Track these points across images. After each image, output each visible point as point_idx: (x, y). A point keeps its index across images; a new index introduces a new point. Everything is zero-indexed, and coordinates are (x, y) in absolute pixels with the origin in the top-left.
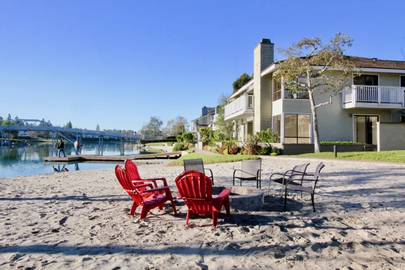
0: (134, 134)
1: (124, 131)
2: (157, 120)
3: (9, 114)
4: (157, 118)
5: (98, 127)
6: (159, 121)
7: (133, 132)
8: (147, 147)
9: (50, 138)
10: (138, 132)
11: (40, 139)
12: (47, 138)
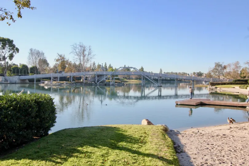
0: (188, 75)
1: (180, 73)
2: (220, 66)
3: (106, 63)
4: (220, 64)
5: (161, 70)
6: (223, 66)
7: (186, 74)
8: (218, 89)
9: (131, 79)
10: (191, 74)
11: (125, 80)
12: (129, 79)
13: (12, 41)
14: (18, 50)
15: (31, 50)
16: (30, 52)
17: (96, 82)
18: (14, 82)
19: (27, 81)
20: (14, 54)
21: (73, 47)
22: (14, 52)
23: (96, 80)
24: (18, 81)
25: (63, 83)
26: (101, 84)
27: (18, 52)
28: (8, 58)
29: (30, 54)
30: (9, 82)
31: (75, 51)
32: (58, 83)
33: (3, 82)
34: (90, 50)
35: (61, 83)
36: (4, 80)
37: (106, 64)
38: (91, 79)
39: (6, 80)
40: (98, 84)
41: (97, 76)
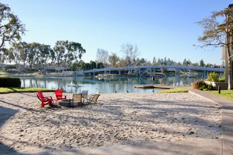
13: (80, 45)
14: (85, 51)
15: (98, 50)
16: (97, 51)
17: (140, 74)
18: (80, 75)
19: (90, 74)
20: (82, 54)
21: (122, 46)
22: (82, 52)
23: (140, 72)
24: (83, 74)
25: (111, 76)
26: (144, 76)
27: (85, 52)
28: (78, 57)
29: (97, 53)
30: (77, 75)
31: (123, 50)
32: (108, 75)
33: (73, 75)
34: (136, 48)
35: (110, 76)
36: (74, 73)
37: (165, 58)
38: (136, 72)
39: (75, 74)
40: (140, 76)
41: (140, 69)
